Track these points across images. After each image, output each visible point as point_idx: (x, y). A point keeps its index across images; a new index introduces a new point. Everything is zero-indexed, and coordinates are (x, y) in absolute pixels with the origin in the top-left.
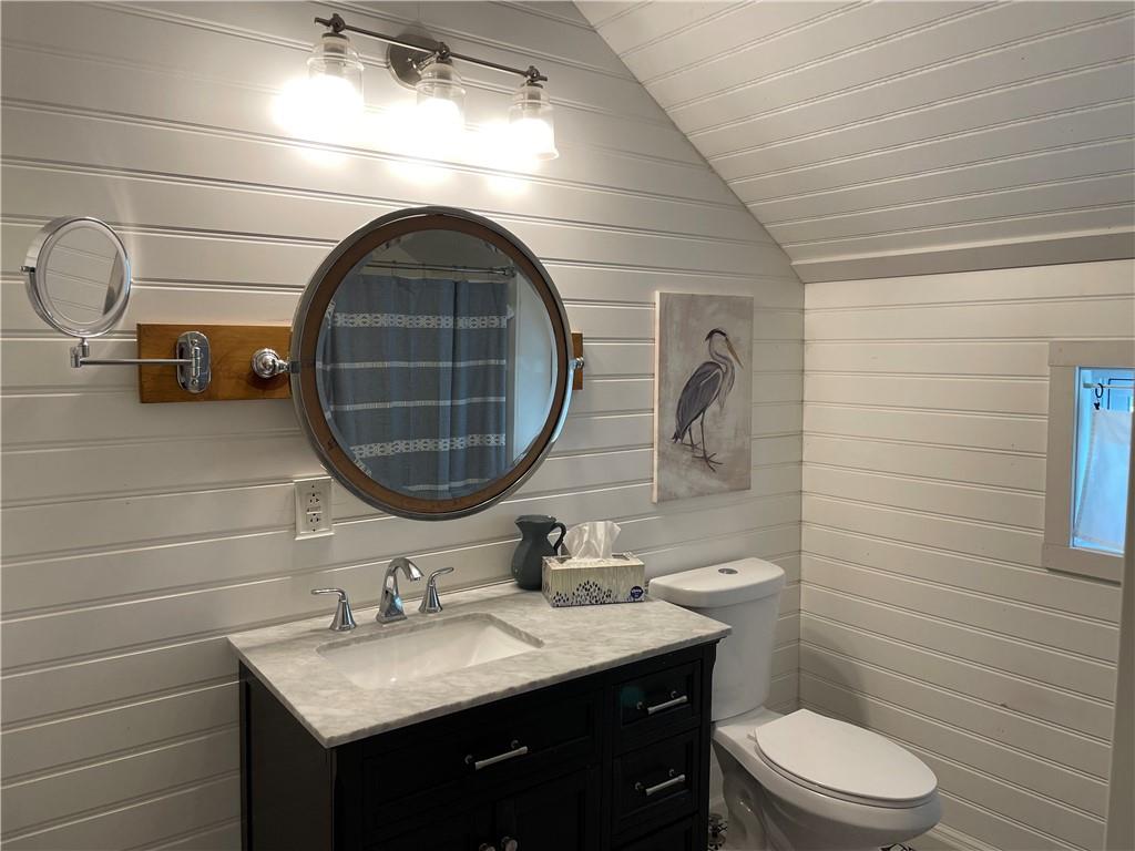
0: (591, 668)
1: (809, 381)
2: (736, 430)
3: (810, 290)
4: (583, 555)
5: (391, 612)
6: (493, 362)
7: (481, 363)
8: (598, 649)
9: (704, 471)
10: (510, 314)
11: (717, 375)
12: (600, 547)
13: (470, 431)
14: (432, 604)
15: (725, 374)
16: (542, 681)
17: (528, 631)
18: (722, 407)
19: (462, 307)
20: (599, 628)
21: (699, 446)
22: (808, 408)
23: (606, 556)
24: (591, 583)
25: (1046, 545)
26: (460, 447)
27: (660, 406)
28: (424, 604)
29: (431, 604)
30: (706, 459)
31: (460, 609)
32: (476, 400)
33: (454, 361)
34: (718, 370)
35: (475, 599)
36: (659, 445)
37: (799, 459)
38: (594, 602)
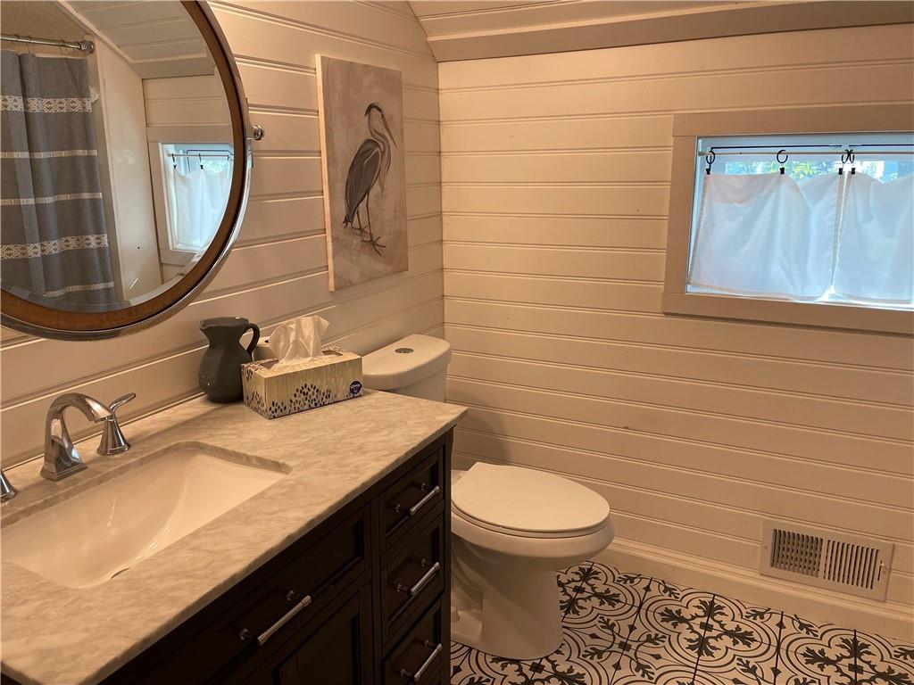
0: (363, 485)
1: (445, 162)
2: (395, 211)
3: (444, 68)
4: (292, 356)
5: (61, 463)
6: (80, 152)
7: (64, 154)
8: (357, 460)
9: (371, 255)
10: (94, 97)
11: (377, 153)
12: (308, 344)
13: (63, 233)
14: (116, 443)
15: (383, 153)
16: (319, 517)
17: (259, 453)
18: (382, 188)
19: (32, 85)
20: (339, 434)
21: (367, 230)
22: (446, 189)
23: (316, 354)
24: (309, 386)
25: (666, 294)
26: (54, 252)
27: (330, 189)
28: (104, 443)
29: (113, 443)
30: (373, 243)
31: (155, 441)
32: (68, 197)
33: (31, 150)
34: (377, 149)
35: (165, 426)
36: (332, 229)
37: (440, 239)
38: (313, 405)
